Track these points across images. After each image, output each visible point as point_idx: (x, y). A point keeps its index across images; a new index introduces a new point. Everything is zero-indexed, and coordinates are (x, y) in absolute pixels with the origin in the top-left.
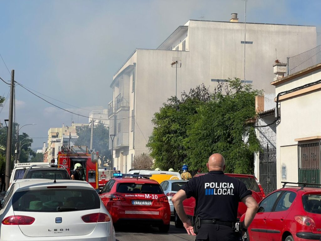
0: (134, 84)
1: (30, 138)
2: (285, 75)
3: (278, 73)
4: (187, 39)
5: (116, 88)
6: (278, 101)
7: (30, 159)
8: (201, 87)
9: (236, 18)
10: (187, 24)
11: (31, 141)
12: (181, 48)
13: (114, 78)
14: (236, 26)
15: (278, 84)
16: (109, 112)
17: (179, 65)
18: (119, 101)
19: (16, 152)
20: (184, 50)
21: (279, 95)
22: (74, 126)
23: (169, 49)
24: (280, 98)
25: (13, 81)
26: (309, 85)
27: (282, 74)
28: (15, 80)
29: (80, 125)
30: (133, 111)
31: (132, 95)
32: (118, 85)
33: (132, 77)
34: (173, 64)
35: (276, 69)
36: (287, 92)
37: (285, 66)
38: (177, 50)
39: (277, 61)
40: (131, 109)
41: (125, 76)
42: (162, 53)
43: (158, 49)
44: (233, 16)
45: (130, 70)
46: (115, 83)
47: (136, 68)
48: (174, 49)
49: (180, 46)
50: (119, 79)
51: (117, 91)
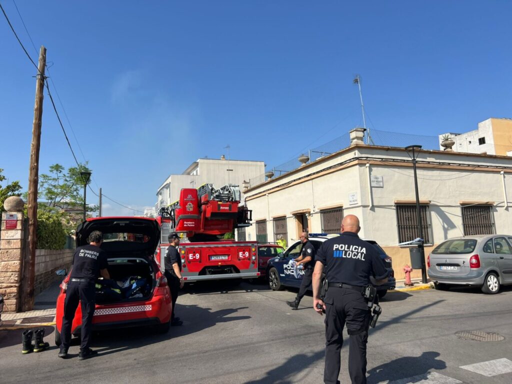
0: (170, 193)
2: (249, 188)
3: (245, 187)
4: (198, 169)
5: (160, 196)
6: (245, 201)
7: (109, 237)
9: (224, 158)
10: (198, 161)
12: (195, 174)
13: (159, 190)
14: (224, 162)
15: (245, 193)
16: (156, 209)
20: (197, 175)
21: (246, 198)
23: (189, 174)
24: (247, 200)
25: (101, 194)
26: (260, 193)
27: (247, 187)
31: (169, 200)
32: (161, 194)
33: (168, 189)
35: (244, 185)
36: (250, 197)
37: (248, 183)
38: (193, 175)
39: (244, 181)
41: (165, 189)
42: (185, 176)
43: (183, 174)
44: (222, 156)
45: (168, 186)
46: (159, 193)
47: (171, 185)
48: (191, 174)
49: (195, 172)
50: (162, 191)
51: (160, 197)
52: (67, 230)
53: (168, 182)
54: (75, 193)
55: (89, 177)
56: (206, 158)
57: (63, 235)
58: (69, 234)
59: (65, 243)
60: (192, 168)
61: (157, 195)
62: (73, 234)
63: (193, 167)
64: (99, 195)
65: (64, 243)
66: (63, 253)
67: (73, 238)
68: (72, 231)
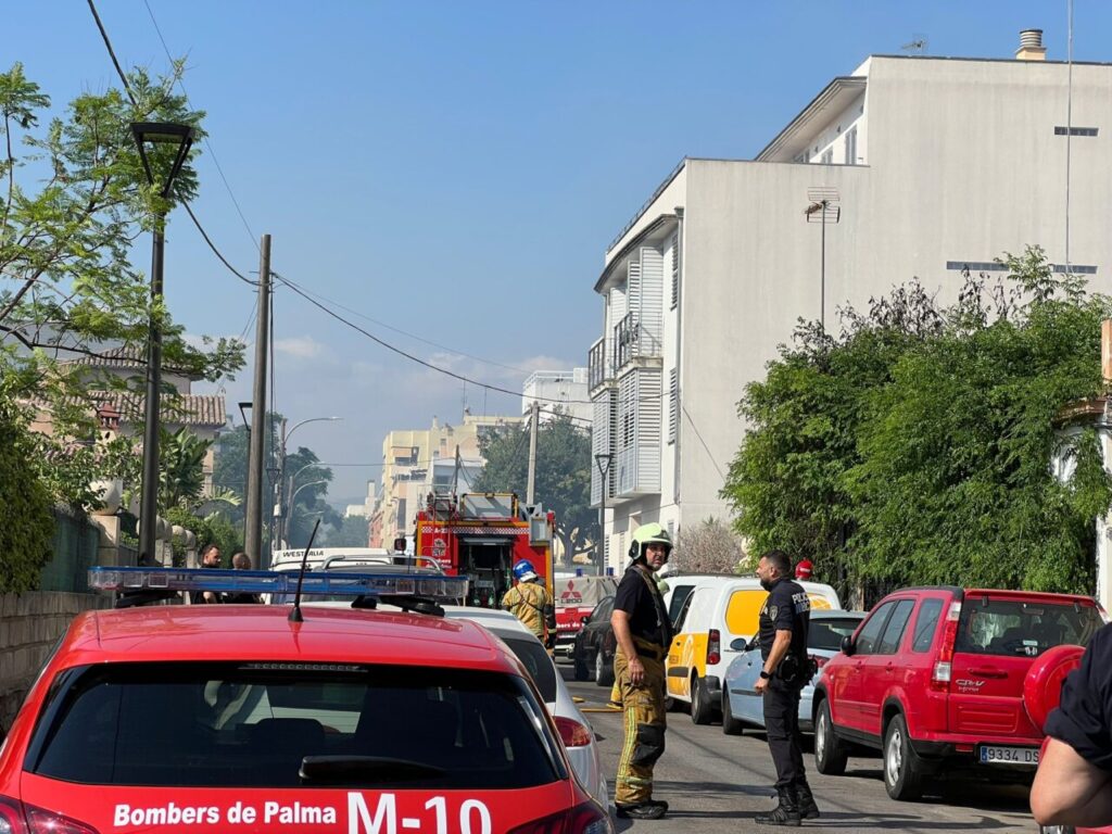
0: (676, 279)
1: (322, 464)
4: (861, 123)
5: (615, 293)
8: (909, 290)
9: (1038, 46)
11: (327, 474)
12: (839, 156)
14: (1039, 75)
16: (590, 376)
17: (831, 215)
18: (626, 338)
19: (277, 511)
20: (851, 161)
22: (472, 425)
23: (799, 156)
25: (267, 272)
28: (272, 268)
29: (491, 421)
30: (675, 373)
31: (670, 318)
32: (622, 283)
33: (669, 254)
34: (810, 211)
38: (827, 162)
40: (669, 365)
41: (647, 254)
42: (773, 171)
43: (760, 157)
44: (1028, 39)
45: (664, 233)
46: (613, 277)
47: (685, 224)
48: (816, 159)
49: (838, 146)
50: (627, 262)
51: (619, 303)
52: (64, 476)
53: (664, 206)
54: (105, 257)
55: (183, 156)
56: (918, 50)
57: (38, 508)
58: (77, 505)
59: (48, 555)
60: (819, 116)
61: (599, 287)
62: (98, 506)
63: (830, 107)
64: (258, 278)
65: (38, 553)
66: (34, 616)
67: (99, 530)
68: (94, 486)
